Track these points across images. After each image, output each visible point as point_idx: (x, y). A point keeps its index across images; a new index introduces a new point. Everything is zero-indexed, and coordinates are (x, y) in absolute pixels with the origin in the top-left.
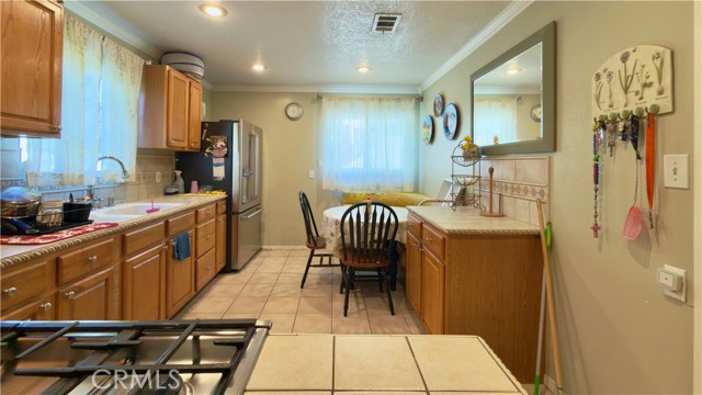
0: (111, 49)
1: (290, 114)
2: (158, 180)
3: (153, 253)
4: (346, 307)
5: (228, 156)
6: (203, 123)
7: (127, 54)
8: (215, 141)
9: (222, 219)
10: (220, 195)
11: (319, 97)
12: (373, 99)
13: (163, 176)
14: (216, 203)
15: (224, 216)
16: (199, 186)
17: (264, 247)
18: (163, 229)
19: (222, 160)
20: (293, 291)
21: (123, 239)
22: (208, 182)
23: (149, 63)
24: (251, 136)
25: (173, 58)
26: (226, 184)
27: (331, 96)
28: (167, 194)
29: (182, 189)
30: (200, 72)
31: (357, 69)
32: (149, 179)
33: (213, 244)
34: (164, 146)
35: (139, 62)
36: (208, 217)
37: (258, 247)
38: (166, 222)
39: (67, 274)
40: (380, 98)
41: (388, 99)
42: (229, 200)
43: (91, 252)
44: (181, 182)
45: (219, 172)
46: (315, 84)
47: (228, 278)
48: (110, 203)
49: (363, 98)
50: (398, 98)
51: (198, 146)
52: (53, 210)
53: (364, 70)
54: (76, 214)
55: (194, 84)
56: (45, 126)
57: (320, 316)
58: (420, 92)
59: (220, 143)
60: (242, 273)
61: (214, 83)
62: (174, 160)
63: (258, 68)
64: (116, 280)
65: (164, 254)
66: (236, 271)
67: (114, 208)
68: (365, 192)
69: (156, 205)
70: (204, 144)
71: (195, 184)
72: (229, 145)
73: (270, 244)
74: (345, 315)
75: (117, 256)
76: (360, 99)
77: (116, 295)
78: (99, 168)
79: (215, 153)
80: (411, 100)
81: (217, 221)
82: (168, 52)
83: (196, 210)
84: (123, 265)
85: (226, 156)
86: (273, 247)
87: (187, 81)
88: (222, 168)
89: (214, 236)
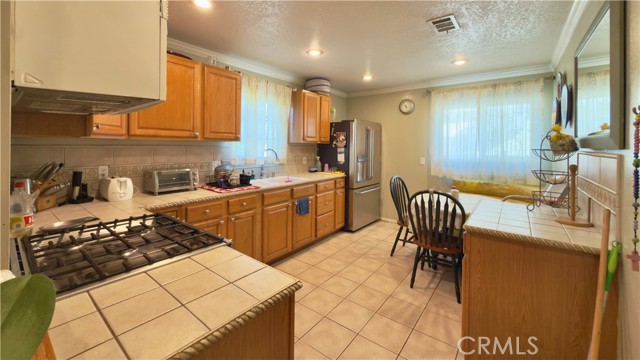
0: (272, 87)
1: (404, 109)
2: (304, 162)
3: (283, 207)
4: (413, 280)
5: (347, 147)
6: (331, 124)
7: (281, 88)
8: (339, 136)
9: (341, 192)
10: (340, 174)
11: (428, 92)
12: (485, 87)
13: (308, 160)
14: (335, 180)
15: (343, 190)
16: (330, 167)
17: (383, 219)
18: (289, 193)
19: (343, 150)
20: (383, 257)
21: (263, 195)
22: (334, 165)
23: (295, 90)
24: (368, 131)
25: (310, 83)
26: (345, 168)
27: (440, 90)
28: (311, 172)
29: (320, 169)
30: (327, 90)
31: (453, 62)
32: (298, 162)
33: (333, 207)
34: (302, 142)
35: (289, 91)
36: (326, 190)
37: (378, 218)
38: (292, 190)
39: (232, 210)
40: (495, 85)
41: (505, 84)
42: (347, 179)
43: (244, 201)
44: (319, 163)
45: (341, 158)
46: (424, 81)
47: (345, 236)
48: (273, 175)
49: (473, 87)
50: (519, 82)
51: (328, 139)
52: (235, 178)
53: (460, 63)
54: (245, 180)
55: (324, 97)
56: (232, 136)
57: (391, 280)
58: (553, 70)
59: (342, 137)
60: (356, 234)
61: (347, 92)
62: (316, 149)
63: (368, 78)
64: (259, 218)
65: (290, 209)
66: (352, 232)
67: (274, 178)
68: (477, 181)
69: (291, 178)
70: (332, 138)
71: (327, 165)
72: (348, 139)
73: (387, 217)
74: (412, 287)
75: (259, 205)
76: (471, 88)
77: (258, 226)
78: (265, 155)
79: (338, 144)
80: (537, 80)
81: (335, 193)
82: (309, 79)
83: (316, 184)
84: (263, 211)
85: (345, 147)
86: (389, 220)
87: (318, 97)
88: (343, 155)
89: (332, 203)
